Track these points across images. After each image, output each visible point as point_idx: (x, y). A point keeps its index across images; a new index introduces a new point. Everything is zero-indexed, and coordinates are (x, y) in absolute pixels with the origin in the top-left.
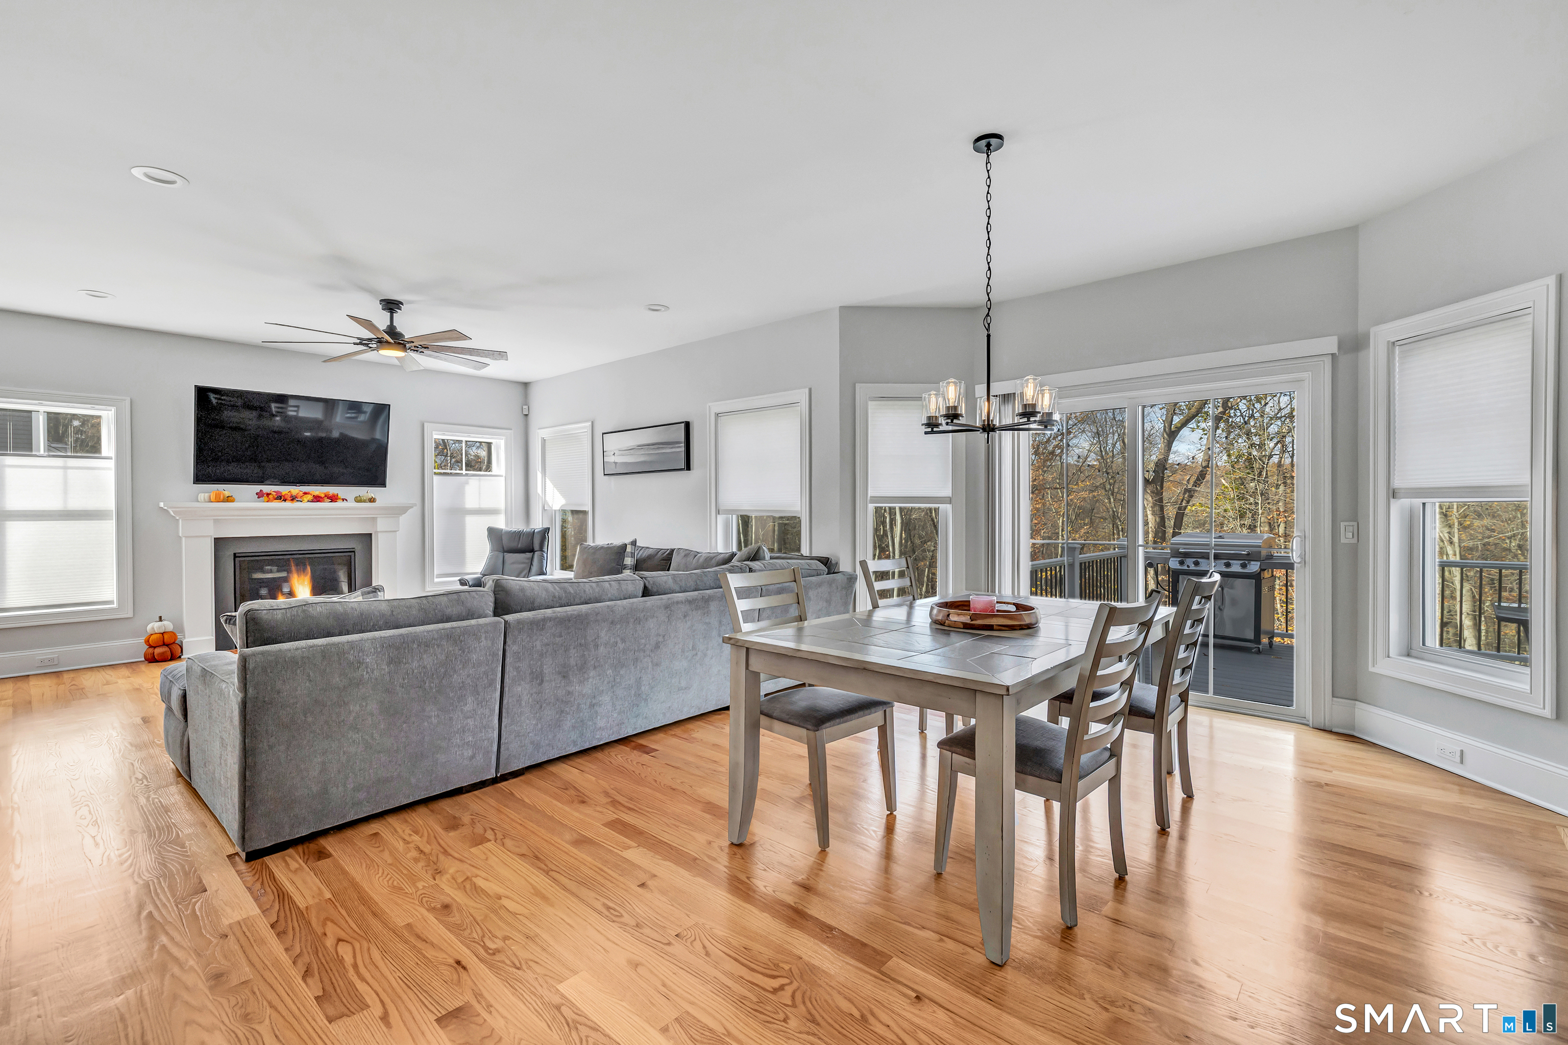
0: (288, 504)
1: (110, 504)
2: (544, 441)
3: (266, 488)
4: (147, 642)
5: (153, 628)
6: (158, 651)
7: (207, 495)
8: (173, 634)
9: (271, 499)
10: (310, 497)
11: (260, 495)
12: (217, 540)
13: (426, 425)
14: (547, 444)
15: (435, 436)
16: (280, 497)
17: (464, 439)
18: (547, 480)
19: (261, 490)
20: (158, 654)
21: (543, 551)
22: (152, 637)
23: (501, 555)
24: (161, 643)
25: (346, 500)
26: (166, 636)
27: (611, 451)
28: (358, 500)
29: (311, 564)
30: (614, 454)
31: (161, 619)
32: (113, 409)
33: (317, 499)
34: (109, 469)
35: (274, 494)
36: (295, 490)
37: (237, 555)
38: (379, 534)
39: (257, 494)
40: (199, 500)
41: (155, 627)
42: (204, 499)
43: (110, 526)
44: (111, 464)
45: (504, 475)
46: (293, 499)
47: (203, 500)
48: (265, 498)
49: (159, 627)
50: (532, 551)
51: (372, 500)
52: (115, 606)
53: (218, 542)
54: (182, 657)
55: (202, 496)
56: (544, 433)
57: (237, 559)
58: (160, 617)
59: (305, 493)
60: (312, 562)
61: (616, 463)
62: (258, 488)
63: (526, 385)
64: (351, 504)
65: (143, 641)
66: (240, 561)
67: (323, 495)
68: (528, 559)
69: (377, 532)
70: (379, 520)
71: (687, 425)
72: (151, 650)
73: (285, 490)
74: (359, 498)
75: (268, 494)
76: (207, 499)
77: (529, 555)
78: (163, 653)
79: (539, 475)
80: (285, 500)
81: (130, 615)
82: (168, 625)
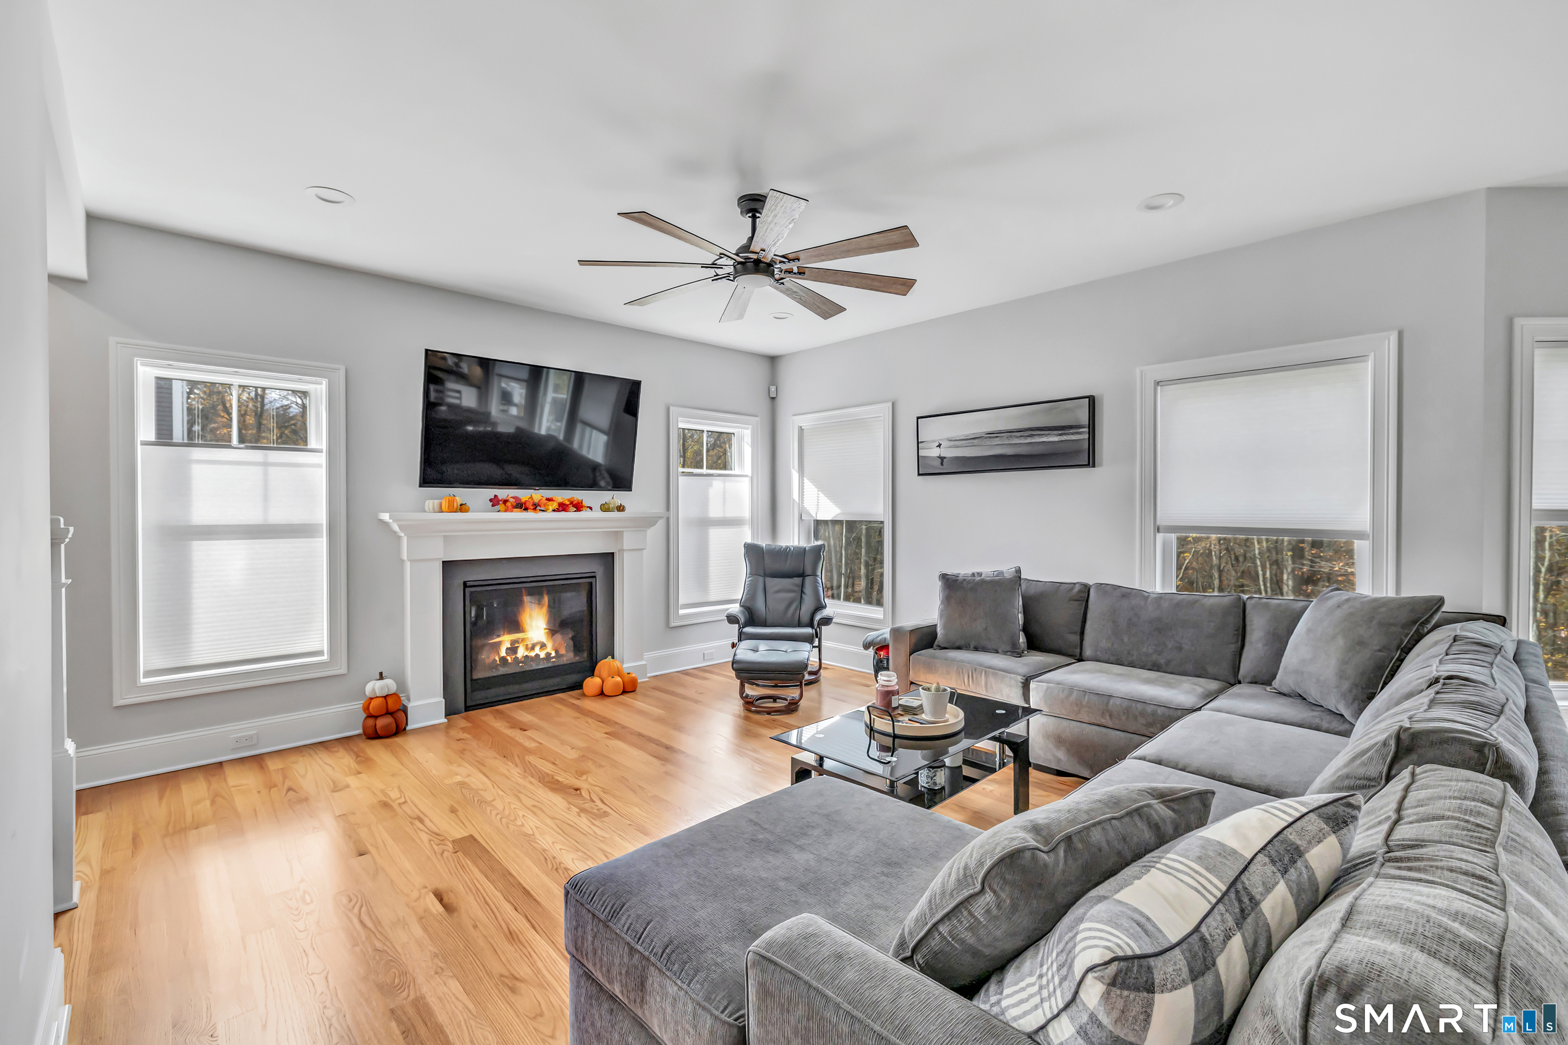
0: (530, 515)
1: (321, 516)
2: (801, 429)
3: (503, 493)
4: (366, 708)
5: (374, 690)
6: (381, 722)
7: (437, 502)
8: (395, 695)
9: (510, 507)
10: (555, 505)
11: (495, 501)
12: (446, 564)
13: (672, 409)
14: (806, 433)
15: (681, 425)
16: (521, 506)
17: (705, 428)
18: (806, 480)
19: (496, 496)
20: (382, 727)
21: (817, 576)
22: (374, 703)
23: (761, 579)
24: (384, 711)
25: (591, 508)
26: (390, 701)
27: (934, 441)
28: (605, 508)
29: (548, 593)
30: (939, 446)
31: (381, 676)
32: (324, 382)
33: (562, 507)
34: (320, 466)
35: (511, 500)
36: (538, 495)
37: (469, 584)
38: (626, 555)
39: (491, 500)
40: (427, 509)
41: (375, 687)
42: (434, 508)
43: (321, 544)
44: (321, 459)
45: (750, 474)
46: (536, 507)
47: (431, 510)
48: (501, 506)
49: (382, 688)
50: (802, 575)
51: (621, 508)
52: (325, 657)
53: (448, 566)
54: (408, 728)
55: (430, 504)
56: (805, 421)
57: (467, 589)
58: (381, 674)
59: (549, 500)
60: (551, 590)
61: (942, 459)
62: (491, 492)
63: (773, 360)
64: (597, 514)
65: (361, 706)
66: (471, 593)
67: (568, 503)
68: (797, 585)
69: (622, 551)
70: (625, 534)
71: (1092, 400)
72: (371, 722)
73: (524, 494)
74: (606, 506)
75: (505, 502)
76: (437, 508)
77: (798, 580)
78: (388, 725)
79: (795, 475)
80: (526, 509)
81: (343, 670)
82: (389, 685)
